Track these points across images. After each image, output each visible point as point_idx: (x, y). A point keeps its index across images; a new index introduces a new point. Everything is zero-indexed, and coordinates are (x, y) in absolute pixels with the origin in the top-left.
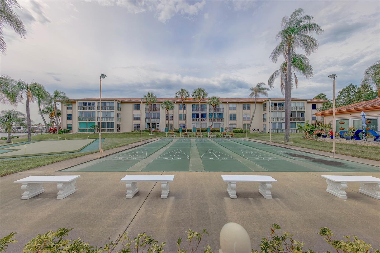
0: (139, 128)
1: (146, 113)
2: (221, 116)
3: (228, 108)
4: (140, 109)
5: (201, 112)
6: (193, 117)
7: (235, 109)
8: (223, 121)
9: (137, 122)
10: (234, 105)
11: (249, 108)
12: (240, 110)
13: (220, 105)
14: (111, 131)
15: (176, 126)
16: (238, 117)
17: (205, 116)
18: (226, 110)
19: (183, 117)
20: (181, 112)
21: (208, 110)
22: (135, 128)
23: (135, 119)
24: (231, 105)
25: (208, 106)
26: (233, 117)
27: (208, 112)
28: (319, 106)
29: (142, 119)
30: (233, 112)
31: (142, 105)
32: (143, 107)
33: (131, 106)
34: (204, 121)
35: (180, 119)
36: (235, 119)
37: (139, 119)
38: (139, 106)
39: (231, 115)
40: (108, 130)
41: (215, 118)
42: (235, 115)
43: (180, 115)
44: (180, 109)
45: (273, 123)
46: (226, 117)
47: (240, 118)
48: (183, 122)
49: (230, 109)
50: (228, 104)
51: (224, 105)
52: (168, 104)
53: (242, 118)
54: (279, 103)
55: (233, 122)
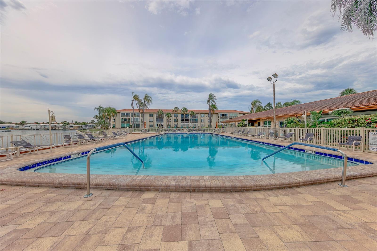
0: (152, 127)
1: (156, 119)
2: (196, 120)
4: (153, 116)
5: (186, 118)
7: (204, 116)
8: (197, 123)
9: (151, 123)
10: (204, 115)
12: (206, 117)
13: (196, 115)
14: (138, 128)
15: (172, 126)
16: (205, 121)
17: (188, 120)
18: (199, 117)
19: (176, 121)
20: (175, 118)
21: (189, 117)
22: (150, 127)
23: (150, 121)
24: (202, 115)
25: (189, 115)
26: (202, 121)
29: (154, 121)
30: (203, 118)
31: (154, 114)
32: (155, 115)
33: (148, 115)
34: (188, 123)
35: (175, 122)
37: (152, 121)
38: (152, 114)
39: (202, 120)
40: (137, 128)
41: (193, 121)
43: (175, 120)
44: (175, 116)
46: (199, 121)
48: (176, 123)
49: (201, 116)
50: (200, 114)
51: (198, 114)
52: (169, 115)
53: (207, 122)
54: (225, 114)
55: (203, 123)
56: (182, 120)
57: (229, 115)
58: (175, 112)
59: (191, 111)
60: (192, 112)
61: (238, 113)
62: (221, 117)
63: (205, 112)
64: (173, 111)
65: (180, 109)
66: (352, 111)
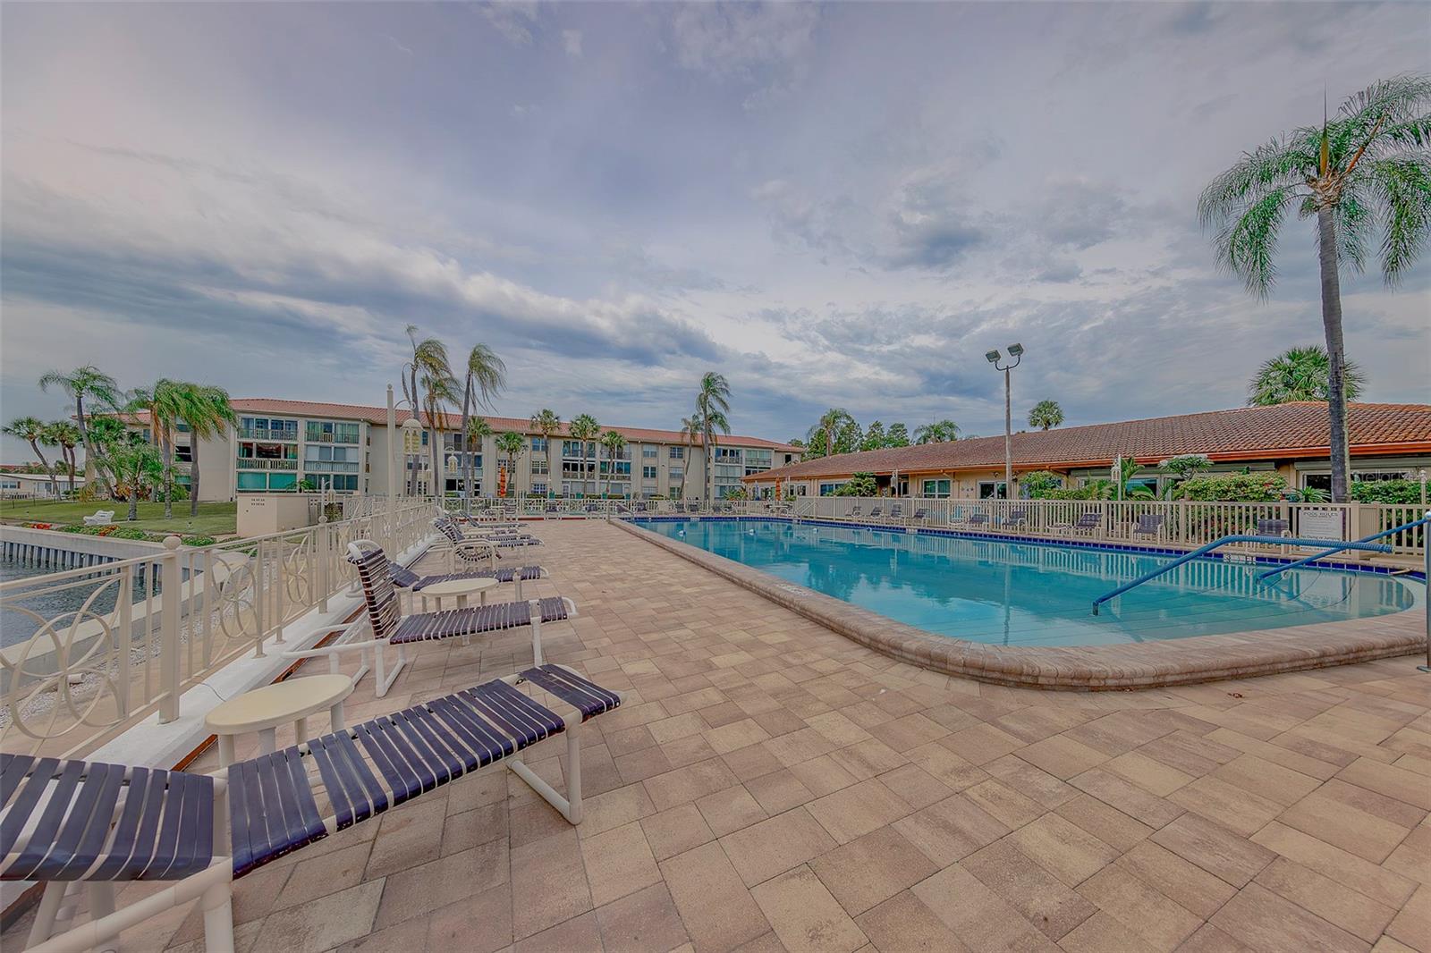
1: (446, 454)
2: (624, 469)
3: (640, 453)
4: (426, 444)
5: (587, 459)
6: (564, 469)
7: (654, 455)
8: (630, 480)
10: (653, 449)
11: (681, 456)
12: (663, 459)
13: (624, 447)
15: (524, 488)
16: (659, 472)
17: (590, 467)
18: (636, 457)
19: (540, 468)
20: (538, 457)
21: (598, 454)
23: (411, 466)
24: (647, 448)
25: (599, 448)
26: (650, 473)
27: (597, 460)
28: (795, 458)
30: (650, 462)
34: (589, 477)
35: (534, 471)
36: (654, 475)
37: (423, 467)
38: (423, 435)
39: (646, 469)
41: (613, 472)
42: (653, 469)
43: (535, 463)
44: (536, 448)
45: (721, 487)
46: (636, 471)
47: (663, 474)
48: (539, 479)
49: (645, 454)
50: (640, 446)
51: (633, 445)
52: (510, 441)
53: (668, 475)
54: (731, 451)
55: (650, 482)
56: (566, 466)
57: (744, 454)
58: (539, 430)
59: (609, 430)
60: (613, 434)
61: (773, 449)
62: (719, 459)
63: (659, 439)
64: (533, 425)
65: (565, 420)
66: (1210, 462)
